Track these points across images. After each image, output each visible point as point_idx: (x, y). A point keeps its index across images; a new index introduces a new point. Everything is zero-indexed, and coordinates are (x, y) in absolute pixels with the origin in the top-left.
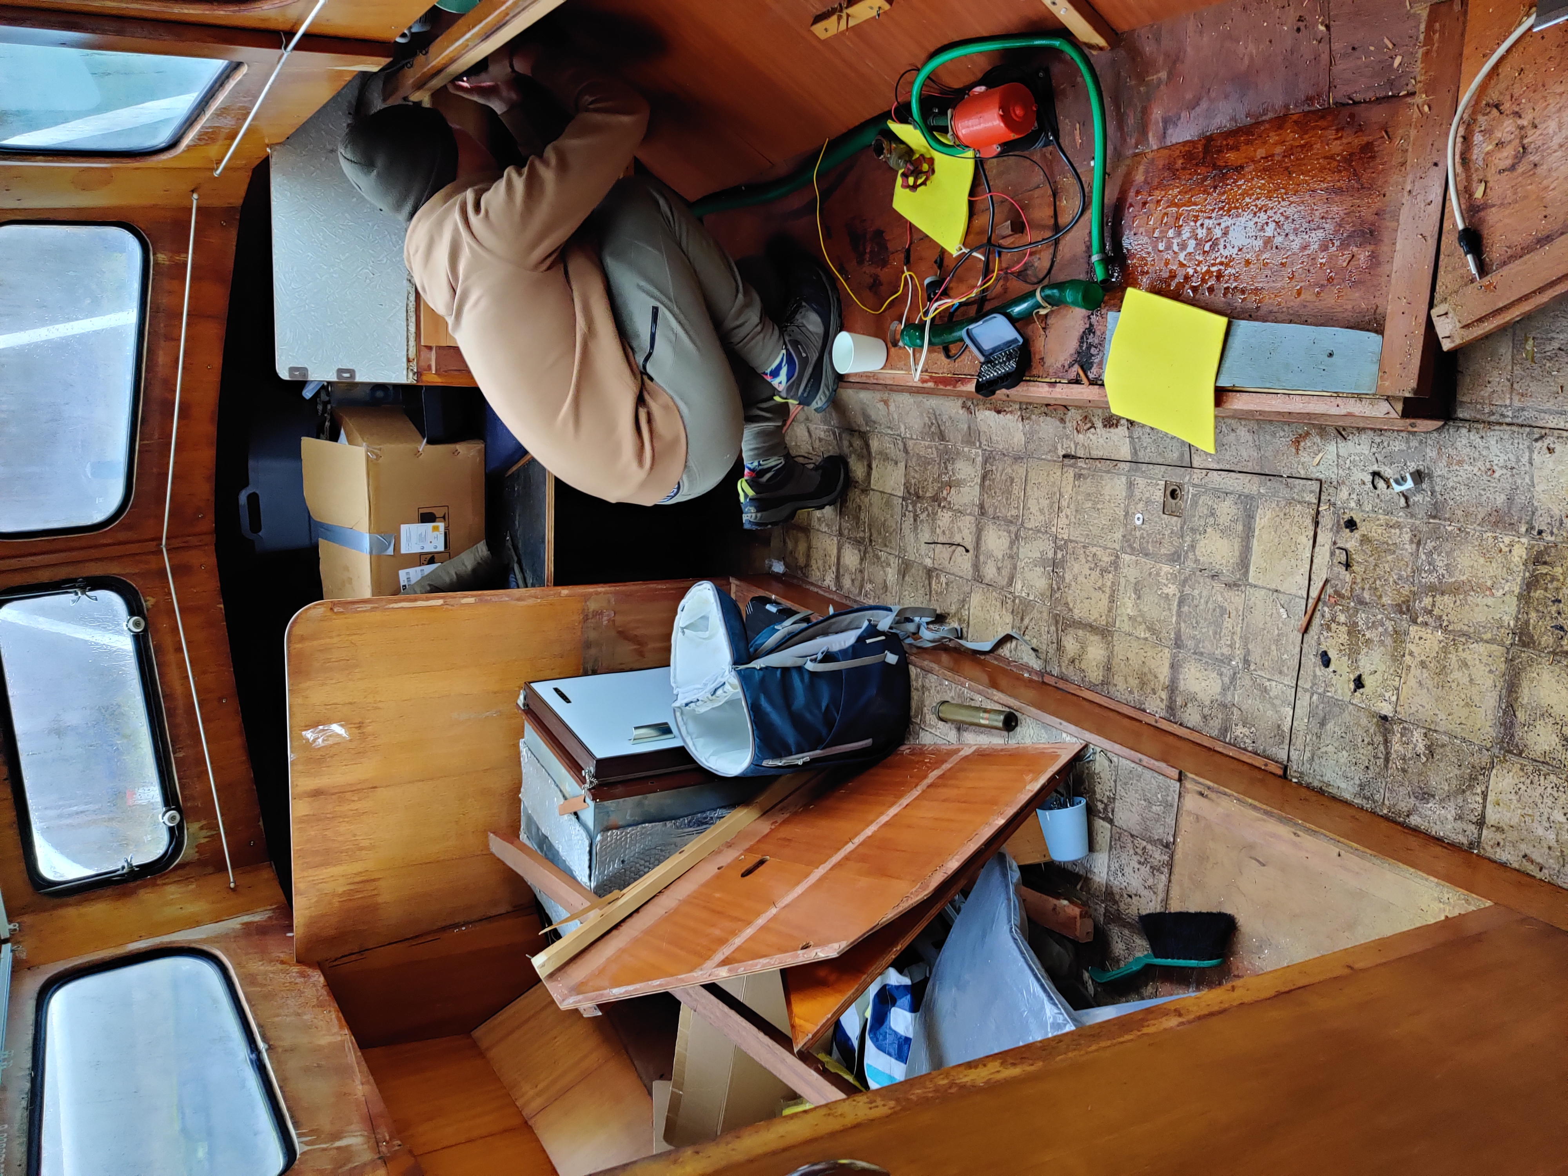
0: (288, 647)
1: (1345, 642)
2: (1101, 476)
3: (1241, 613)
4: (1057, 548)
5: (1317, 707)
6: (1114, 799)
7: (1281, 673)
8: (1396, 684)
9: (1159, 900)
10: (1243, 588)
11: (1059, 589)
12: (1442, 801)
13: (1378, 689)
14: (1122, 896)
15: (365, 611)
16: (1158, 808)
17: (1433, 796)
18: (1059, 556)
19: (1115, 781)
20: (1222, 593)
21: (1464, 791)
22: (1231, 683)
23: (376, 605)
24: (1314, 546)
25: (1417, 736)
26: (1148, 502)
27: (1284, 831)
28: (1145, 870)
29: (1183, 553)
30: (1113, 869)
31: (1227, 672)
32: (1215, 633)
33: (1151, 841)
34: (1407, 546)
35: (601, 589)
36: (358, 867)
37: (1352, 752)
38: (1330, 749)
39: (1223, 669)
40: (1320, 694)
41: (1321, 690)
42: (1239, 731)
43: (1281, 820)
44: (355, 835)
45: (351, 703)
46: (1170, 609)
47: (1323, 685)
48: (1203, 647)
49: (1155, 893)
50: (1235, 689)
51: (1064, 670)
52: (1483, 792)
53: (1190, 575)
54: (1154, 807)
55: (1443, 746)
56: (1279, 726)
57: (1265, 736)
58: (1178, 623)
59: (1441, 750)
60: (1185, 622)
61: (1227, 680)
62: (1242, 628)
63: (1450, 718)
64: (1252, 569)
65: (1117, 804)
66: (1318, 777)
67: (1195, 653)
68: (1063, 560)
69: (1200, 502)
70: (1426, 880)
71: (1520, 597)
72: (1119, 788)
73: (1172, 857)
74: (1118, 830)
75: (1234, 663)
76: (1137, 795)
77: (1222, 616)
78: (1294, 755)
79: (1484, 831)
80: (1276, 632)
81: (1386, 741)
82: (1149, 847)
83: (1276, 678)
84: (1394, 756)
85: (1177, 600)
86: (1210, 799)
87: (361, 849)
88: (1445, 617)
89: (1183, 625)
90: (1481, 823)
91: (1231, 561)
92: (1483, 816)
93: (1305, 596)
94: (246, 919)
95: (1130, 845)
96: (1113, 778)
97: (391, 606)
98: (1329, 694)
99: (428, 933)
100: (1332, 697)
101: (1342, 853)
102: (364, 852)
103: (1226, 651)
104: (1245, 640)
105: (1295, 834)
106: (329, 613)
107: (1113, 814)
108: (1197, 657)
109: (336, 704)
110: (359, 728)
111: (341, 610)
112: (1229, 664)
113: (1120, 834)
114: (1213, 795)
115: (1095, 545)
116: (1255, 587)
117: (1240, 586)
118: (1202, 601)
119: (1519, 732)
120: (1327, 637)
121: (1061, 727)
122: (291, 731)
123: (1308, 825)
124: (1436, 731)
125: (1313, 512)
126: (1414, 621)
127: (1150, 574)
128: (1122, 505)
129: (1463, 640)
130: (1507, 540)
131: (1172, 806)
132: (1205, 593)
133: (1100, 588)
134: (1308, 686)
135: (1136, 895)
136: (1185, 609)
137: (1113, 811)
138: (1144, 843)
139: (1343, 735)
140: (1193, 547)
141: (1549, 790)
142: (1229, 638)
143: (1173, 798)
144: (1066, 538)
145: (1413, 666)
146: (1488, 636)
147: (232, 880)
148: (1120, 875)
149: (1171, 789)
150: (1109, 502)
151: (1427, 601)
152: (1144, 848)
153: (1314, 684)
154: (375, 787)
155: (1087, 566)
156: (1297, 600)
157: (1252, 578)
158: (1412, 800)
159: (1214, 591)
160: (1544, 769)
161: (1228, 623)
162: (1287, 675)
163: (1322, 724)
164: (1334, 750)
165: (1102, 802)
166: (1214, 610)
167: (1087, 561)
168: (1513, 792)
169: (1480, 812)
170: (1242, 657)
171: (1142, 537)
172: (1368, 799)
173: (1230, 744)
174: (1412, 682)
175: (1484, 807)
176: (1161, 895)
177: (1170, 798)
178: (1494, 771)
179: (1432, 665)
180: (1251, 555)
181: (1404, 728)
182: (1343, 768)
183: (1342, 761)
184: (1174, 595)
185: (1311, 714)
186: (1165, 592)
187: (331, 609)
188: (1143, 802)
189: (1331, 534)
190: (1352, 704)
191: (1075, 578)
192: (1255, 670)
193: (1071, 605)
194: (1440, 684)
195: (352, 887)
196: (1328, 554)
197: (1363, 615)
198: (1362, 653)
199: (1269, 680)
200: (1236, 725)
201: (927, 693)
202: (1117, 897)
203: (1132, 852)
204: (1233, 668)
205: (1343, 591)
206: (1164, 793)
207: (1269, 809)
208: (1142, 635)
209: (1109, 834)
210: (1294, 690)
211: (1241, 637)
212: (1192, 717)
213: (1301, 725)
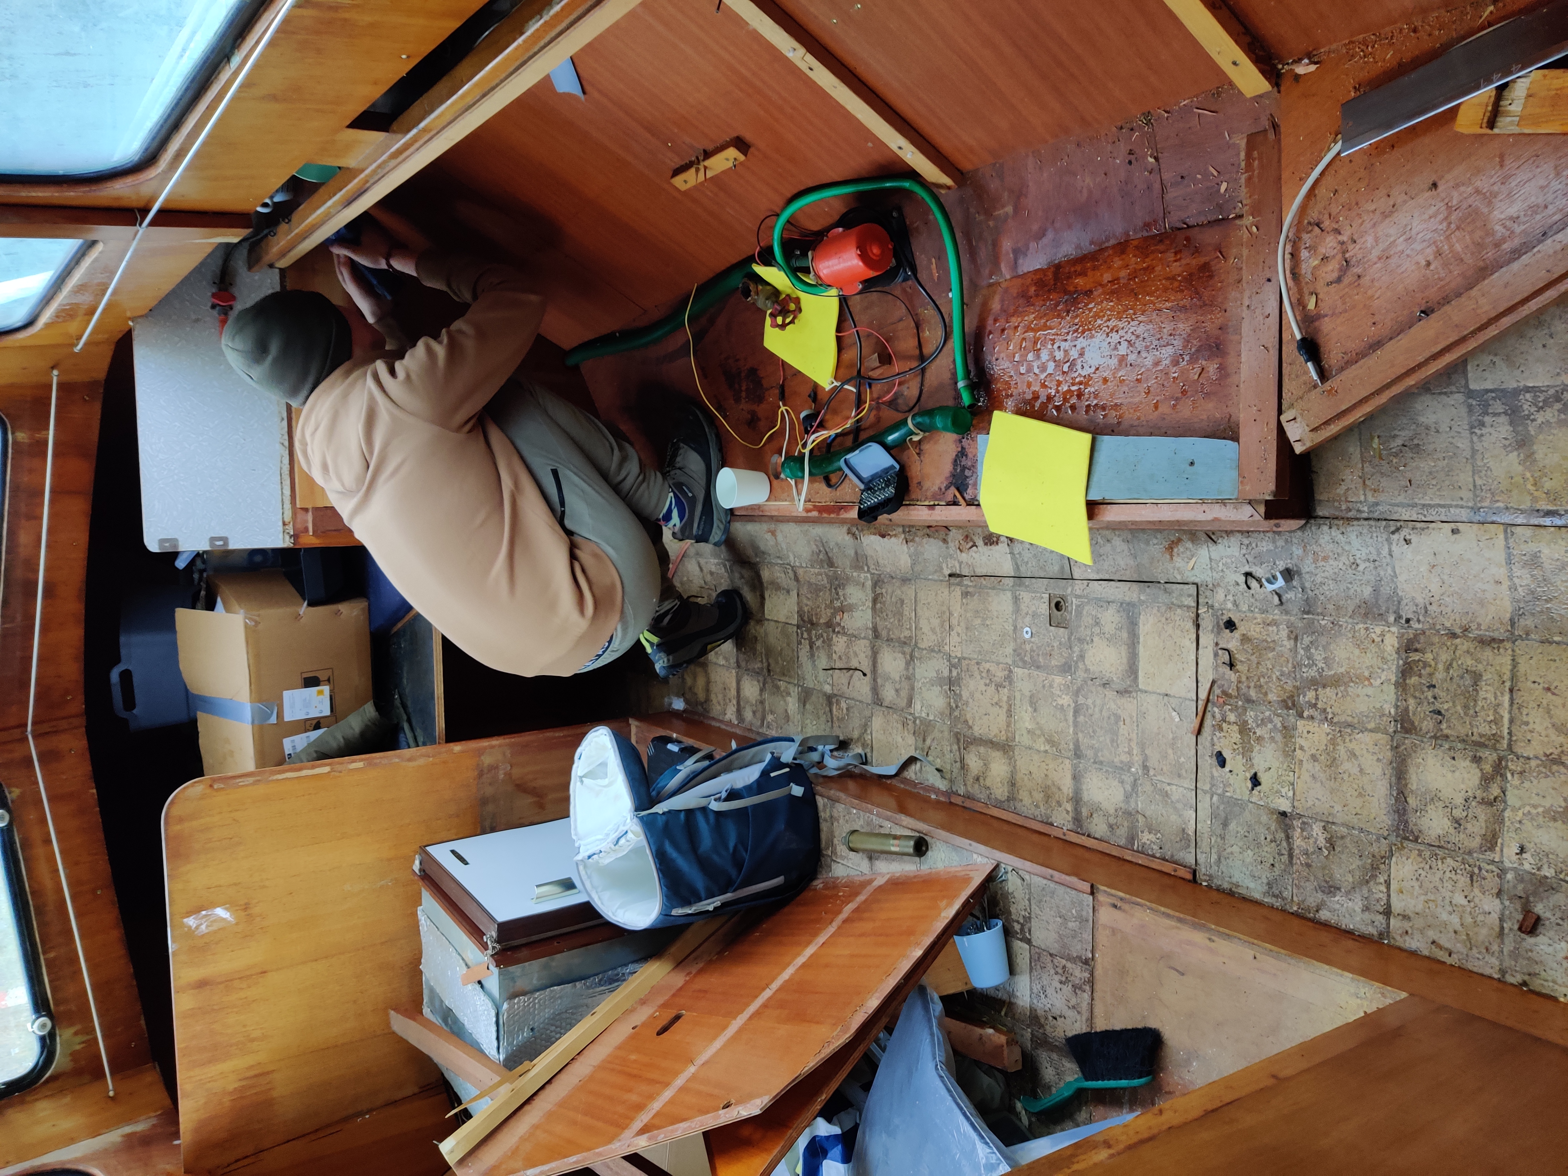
0: (166, 830)
1: (1238, 741)
2: (988, 593)
3: (1135, 719)
4: (952, 666)
5: (1218, 807)
6: (1030, 918)
7: (1179, 776)
8: (1291, 779)
9: (1084, 1018)
10: (1134, 694)
11: (957, 707)
12: (1348, 893)
13: (1275, 786)
14: (1047, 1018)
15: (246, 785)
16: (1073, 924)
17: (1339, 889)
18: (954, 673)
19: (1029, 900)
20: (1114, 701)
21: (1367, 882)
22: (1133, 790)
23: (259, 778)
24: (1197, 649)
25: (1317, 829)
26: (1035, 615)
27: (1199, 937)
28: (1067, 989)
29: (1073, 664)
30: (1035, 991)
31: (1129, 779)
32: (1112, 741)
33: (1069, 959)
34: (1285, 643)
35: (495, 742)
36: (249, 1060)
37: (1257, 850)
38: (1235, 849)
39: (1123, 777)
40: (1219, 795)
41: (1220, 791)
42: (1146, 838)
43: (1195, 926)
44: (244, 1026)
45: (235, 884)
46: (1066, 720)
47: (1222, 785)
48: (1102, 756)
49: (1079, 1012)
50: (1137, 794)
51: (969, 789)
52: (1386, 881)
53: (1082, 685)
54: (1069, 924)
55: (1342, 837)
56: (1183, 830)
57: (1171, 841)
58: (1076, 733)
59: (1342, 842)
60: (1082, 732)
61: (1128, 788)
62: (1137, 734)
63: (1346, 808)
64: (1141, 674)
65: (1033, 923)
66: (1227, 879)
67: (1095, 762)
68: (959, 678)
69: (1085, 613)
70: (1342, 976)
71: (1397, 685)
72: (1033, 906)
73: (1092, 974)
74: (1037, 950)
75: (1133, 770)
76: (1052, 913)
77: (1117, 723)
78: (1201, 858)
79: (1391, 920)
80: (1171, 736)
81: (1288, 837)
82: (1069, 965)
83: (1175, 781)
84: (1297, 852)
85: (1072, 710)
86: (1124, 911)
87: (252, 1040)
88: (1329, 710)
89: (1080, 735)
90: (1387, 912)
91: (1120, 669)
92: (1389, 905)
93: (1195, 698)
94: (128, 1129)
95: (1050, 965)
96: (1027, 897)
97: (275, 777)
98: (1228, 794)
99: (328, 1126)
100: (1232, 797)
101: (1258, 955)
102: (255, 1043)
103: (1125, 758)
104: (1142, 746)
105: (1210, 939)
106: (208, 791)
107: (1030, 934)
108: (1097, 766)
109: (220, 886)
110: (245, 909)
111: (222, 786)
112: (1129, 771)
113: (1039, 954)
114: (1126, 907)
115: (988, 661)
116: (1146, 692)
117: (1130, 692)
118: (1097, 709)
119: (1412, 819)
120: (1220, 738)
121: (971, 848)
122: (171, 920)
123: (1221, 929)
124: (1333, 823)
125: (1193, 615)
126: (1300, 715)
127: (1044, 686)
128: (1010, 620)
129: (1349, 730)
130: (1378, 630)
131: (1087, 921)
132: (1098, 702)
133: (997, 704)
134: (1207, 787)
135: (1060, 1017)
136: (1081, 719)
137: (1030, 931)
138: (1064, 962)
139: (1246, 834)
140: (1082, 657)
141: (1448, 874)
142: (1126, 745)
143: (1088, 912)
144: (959, 656)
145: (1304, 760)
146: (1371, 725)
147: (111, 1087)
148: (1043, 996)
149: (1085, 904)
150: (997, 617)
151: (1310, 695)
152: (1064, 967)
153: (1213, 785)
154: (265, 972)
155: (982, 682)
156: (1187, 702)
157: (1142, 684)
158: (1320, 895)
159: (1107, 699)
160: (1440, 852)
161: (1123, 730)
162: (1185, 778)
163: (1225, 825)
164: (1238, 850)
165: (1018, 922)
166: (1109, 718)
167: (982, 678)
168: (1414, 878)
169: (1385, 901)
170: (1140, 763)
171: (1032, 650)
172: (1276, 896)
173: (1138, 851)
174: (1306, 776)
175: (1389, 896)
176: (1086, 1015)
177: (1084, 913)
178: (1394, 859)
179: (1323, 757)
180: (1139, 661)
181: (1304, 823)
182: (1250, 868)
183: (1248, 860)
184: (1069, 705)
185: (1214, 816)
186: (1060, 703)
187: (211, 786)
188: (1058, 919)
189: (1212, 636)
190: (1251, 802)
191: (972, 695)
192: (1155, 775)
193: (970, 723)
194: (1333, 776)
195: (244, 1083)
196: (1212, 655)
197: (1252, 713)
198: (1255, 750)
199: (1169, 784)
200: (1142, 832)
201: (835, 824)
202: (1042, 1020)
203: (1052, 972)
204: (1133, 774)
205: (1230, 691)
206: (1078, 909)
207: (1182, 916)
208: (1042, 748)
209: (1028, 955)
210: (1194, 792)
211: (1137, 743)
212: (1099, 827)
213: (1204, 827)
